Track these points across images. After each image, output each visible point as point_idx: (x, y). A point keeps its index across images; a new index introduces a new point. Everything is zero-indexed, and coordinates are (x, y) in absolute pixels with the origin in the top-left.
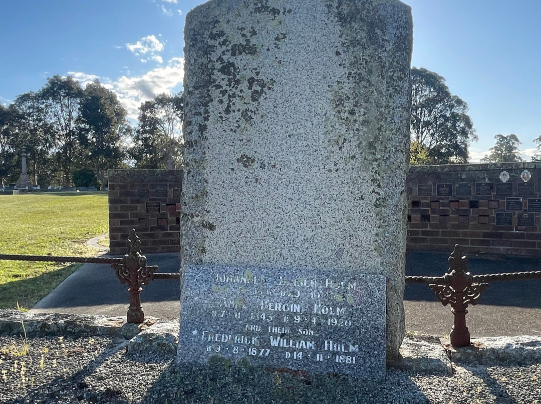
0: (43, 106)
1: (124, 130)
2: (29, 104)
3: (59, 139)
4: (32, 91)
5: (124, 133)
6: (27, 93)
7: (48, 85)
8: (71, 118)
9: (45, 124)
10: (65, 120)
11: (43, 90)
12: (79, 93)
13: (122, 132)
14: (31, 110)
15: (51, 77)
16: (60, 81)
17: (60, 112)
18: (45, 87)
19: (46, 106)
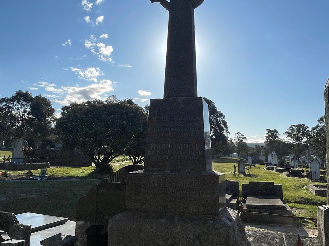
0: (11, 105)
1: (53, 119)
2: (4, 104)
3: (18, 122)
4: (7, 97)
5: (53, 120)
6: (3, 98)
7: (15, 94)
8: (25, 111)
9: (11, 115)
10: (22, 112)
11: (13, 97)
12: (31, 99)
13: (52, 120)
14: (5, 107)
15: (18, 91)
16: (22, 93)
17: (20, 108)
18: (14, 95)
19: (13, 106)
